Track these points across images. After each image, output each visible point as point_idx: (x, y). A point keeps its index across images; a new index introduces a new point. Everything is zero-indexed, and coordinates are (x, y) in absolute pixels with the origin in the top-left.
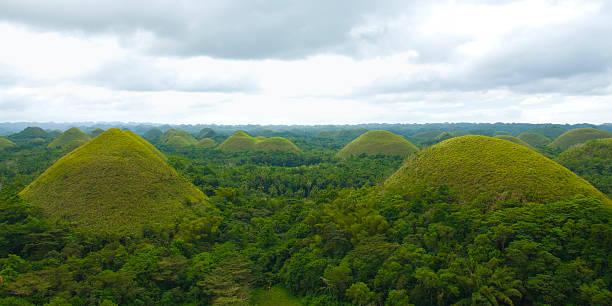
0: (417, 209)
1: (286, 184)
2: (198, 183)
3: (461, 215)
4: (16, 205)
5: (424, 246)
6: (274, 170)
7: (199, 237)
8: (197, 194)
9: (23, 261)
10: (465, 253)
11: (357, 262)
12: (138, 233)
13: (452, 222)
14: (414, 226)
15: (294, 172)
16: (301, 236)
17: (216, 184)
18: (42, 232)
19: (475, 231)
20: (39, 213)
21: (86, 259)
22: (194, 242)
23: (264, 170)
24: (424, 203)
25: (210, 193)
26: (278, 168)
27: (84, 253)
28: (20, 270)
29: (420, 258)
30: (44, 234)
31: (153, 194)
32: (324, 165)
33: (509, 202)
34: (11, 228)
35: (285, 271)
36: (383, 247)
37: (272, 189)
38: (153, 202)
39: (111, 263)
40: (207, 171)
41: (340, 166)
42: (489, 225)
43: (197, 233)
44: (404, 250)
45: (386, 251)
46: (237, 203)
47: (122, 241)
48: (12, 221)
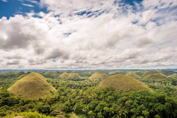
0: (105, 93)
1: (76, 86)
2: (54, 86)
3: (116, 94)
4: (7, 92)
5: (107, 102)
6: (73, 82)
7: (53, 100)
8: (53, 89)
9: (8, 107)
10: (116, 103)
11: (91, 106)
12: (38, 99)
13: (114, 96)
14: (105, 96)
15: (78, 83)
16: (78, 99)
17: (58, 86)
18: (13, 99)
19: (119, 98)
20: (12, 95)
22: (52, 101)
23: (71, 82)
24: (107, 91)
25: (57, 89)
26: (74, 82)
27: (24, 105)
28: (8, 109)
29: (105, 105)
30: (14, 100)
31: (42, 89)
32: (86, 80)
33: (127, 91)
34: (5, 99)
35: (74, 108)
37: (73, 87)
38: (42, 91)
39: (31, 107)
40: (57, 83)
41: (90, 81)
42: (122, 96)
44: (102, 103)
45: (97, 103)
46: (63, 91)
47: (34, 101)
48: (6, 97)
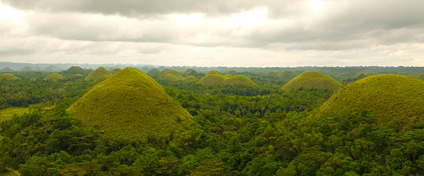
0: (346, 128)
1: (247, 108)
2: (186, 106)
3: (380, 134)
4: (65, 117)
5: (352, 156)
6: (238, 98)
7: (186, 144)
8: (185, 114)
9: (69, 156)
10: (383, 162)
11: (301, 165)
12: (144, 140)
13: (373, 138)
14: (344, 140)
15: (253, 100)
16: (259, 145)
17: (198, 107)
18: (81, 136)
19: (391, 145)
20: (79, 123)
21: (109, 156)
22: (183, 147)
23: (231, 98)
24: (351, 124)
25: (194, 113)
26: (240, 97)
27: (108, 152)
28: (67, 161)
29: (348, 164)
30: (82, 138)
31: (155, 113)
32: (273, 95)
33: (416, 124)
34: (62, 133)
35: (248, 170)
36: (320, 155)
37: (237, 112)
38: (155, 119)
39: (126, 160)
40: (191, 98)
41: (285, 96)
42: (403, 141)
43: (186, 141)
44: (336, 158)
45: (322, 158)
46: (213, 121)
47: (134, 145)
48: (62, 128)
